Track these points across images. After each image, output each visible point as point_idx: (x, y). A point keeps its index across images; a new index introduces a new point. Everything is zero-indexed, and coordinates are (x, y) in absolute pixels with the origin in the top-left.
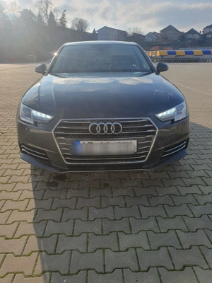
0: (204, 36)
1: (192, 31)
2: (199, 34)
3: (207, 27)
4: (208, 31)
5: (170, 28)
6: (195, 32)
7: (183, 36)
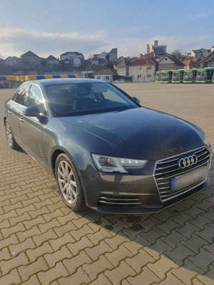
0: (62, 62)
1: (51, 58)
2: (58, 60)
3: (63, 54)
4: (64, 58)
5: (30, 54)
6: (55, 59)
7: (44, 61)
